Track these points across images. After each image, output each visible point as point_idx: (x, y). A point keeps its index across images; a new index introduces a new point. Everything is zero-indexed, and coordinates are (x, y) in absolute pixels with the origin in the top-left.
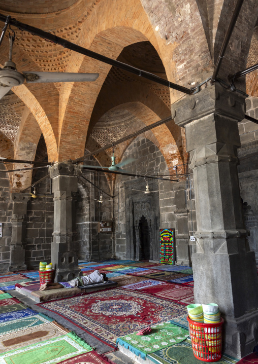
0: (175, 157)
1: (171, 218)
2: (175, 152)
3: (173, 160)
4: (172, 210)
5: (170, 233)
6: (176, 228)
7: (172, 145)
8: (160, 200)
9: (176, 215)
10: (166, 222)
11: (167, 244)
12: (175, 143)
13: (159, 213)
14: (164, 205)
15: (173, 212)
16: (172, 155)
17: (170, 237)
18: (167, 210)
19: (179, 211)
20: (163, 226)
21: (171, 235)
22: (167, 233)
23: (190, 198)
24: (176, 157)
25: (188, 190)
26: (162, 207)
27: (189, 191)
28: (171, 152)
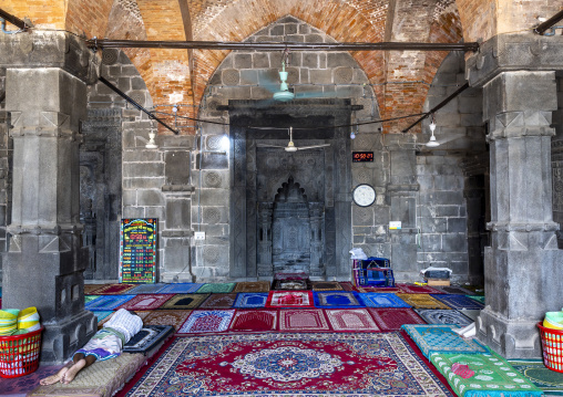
0: (178, 89)
1: (152, 199)
2: (181, 78)
3: (172, 92)
4: (156, 185)
5: (149, 226)
6: (161, 217)
7: (179, 65)
8: (124, 162)
9: (164, 195)
10: (136, 206)
11: (139, 247)
12: (187, 62)
13: (120, 189)
14: (132, 173)
15: (156, 189)
16: (171, 82)
17: (149, 234)
18: (141, 183)
19: (174, 187)
20: (128, 213)
21: (150, 230)
22: (141, 227)
23: (198, 167)
24: (181, 88)
25: (194, 153)
26: (128, 178)
27: (198, 156)
28: (173, 78)
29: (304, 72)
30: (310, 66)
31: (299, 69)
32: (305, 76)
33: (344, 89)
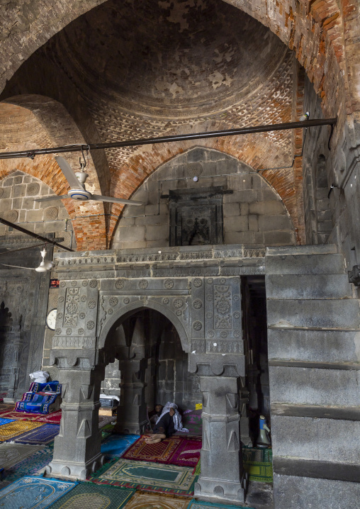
29: (23, 212)
30: (28, 208)
31: (19, 210)
32: (23, 217)
33: (50, 224)
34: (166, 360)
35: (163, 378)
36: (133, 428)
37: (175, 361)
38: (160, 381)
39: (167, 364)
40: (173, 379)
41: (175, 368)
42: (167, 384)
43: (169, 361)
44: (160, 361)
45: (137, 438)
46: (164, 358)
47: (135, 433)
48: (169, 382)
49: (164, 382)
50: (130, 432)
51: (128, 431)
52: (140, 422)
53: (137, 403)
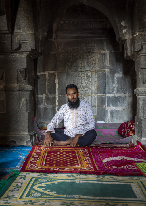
34: (47, 73)
35: (44, 92)
36: (21, 139)
37: (57, 74)
38: (39, 96)
39: (47, 77)
40: (55, 93)
41: (56, 81)
42: (47, 98)
43: (49, 74)
44: (38, 74)
45: (30, 149)
46: (44, 70)
47: (25, 144)
48: (50, 96)
49: (44, 96)
50: (18, 144)
51: (15, 142)
52: (29, 131)
53: (24, 108)
